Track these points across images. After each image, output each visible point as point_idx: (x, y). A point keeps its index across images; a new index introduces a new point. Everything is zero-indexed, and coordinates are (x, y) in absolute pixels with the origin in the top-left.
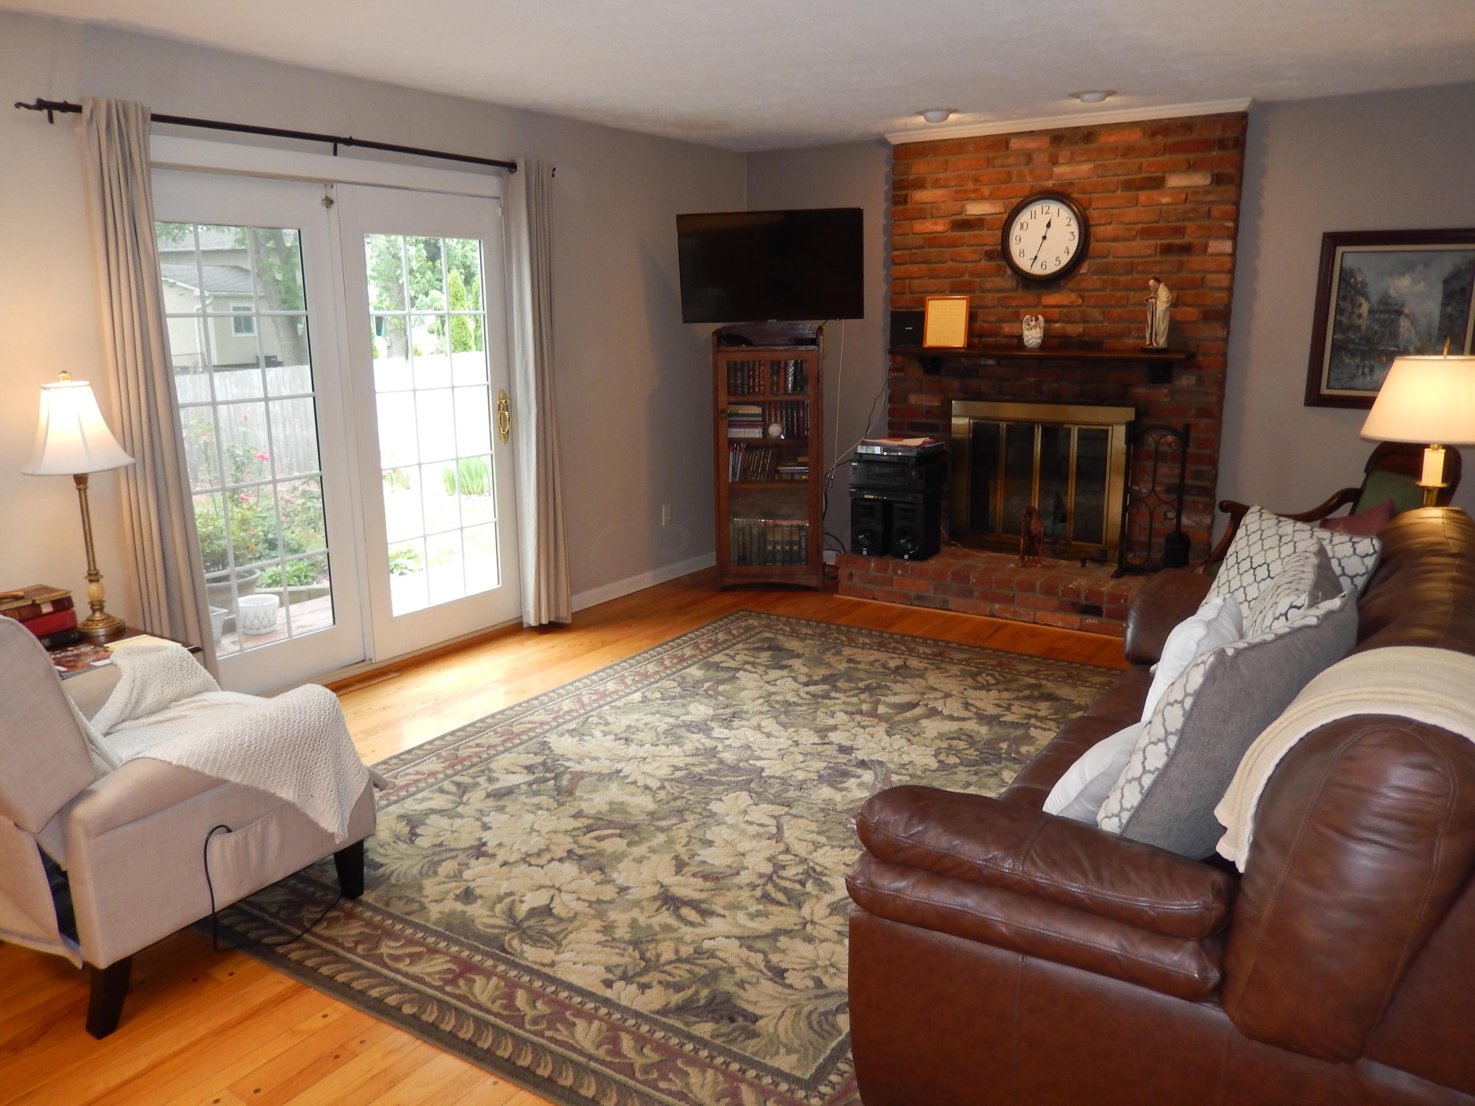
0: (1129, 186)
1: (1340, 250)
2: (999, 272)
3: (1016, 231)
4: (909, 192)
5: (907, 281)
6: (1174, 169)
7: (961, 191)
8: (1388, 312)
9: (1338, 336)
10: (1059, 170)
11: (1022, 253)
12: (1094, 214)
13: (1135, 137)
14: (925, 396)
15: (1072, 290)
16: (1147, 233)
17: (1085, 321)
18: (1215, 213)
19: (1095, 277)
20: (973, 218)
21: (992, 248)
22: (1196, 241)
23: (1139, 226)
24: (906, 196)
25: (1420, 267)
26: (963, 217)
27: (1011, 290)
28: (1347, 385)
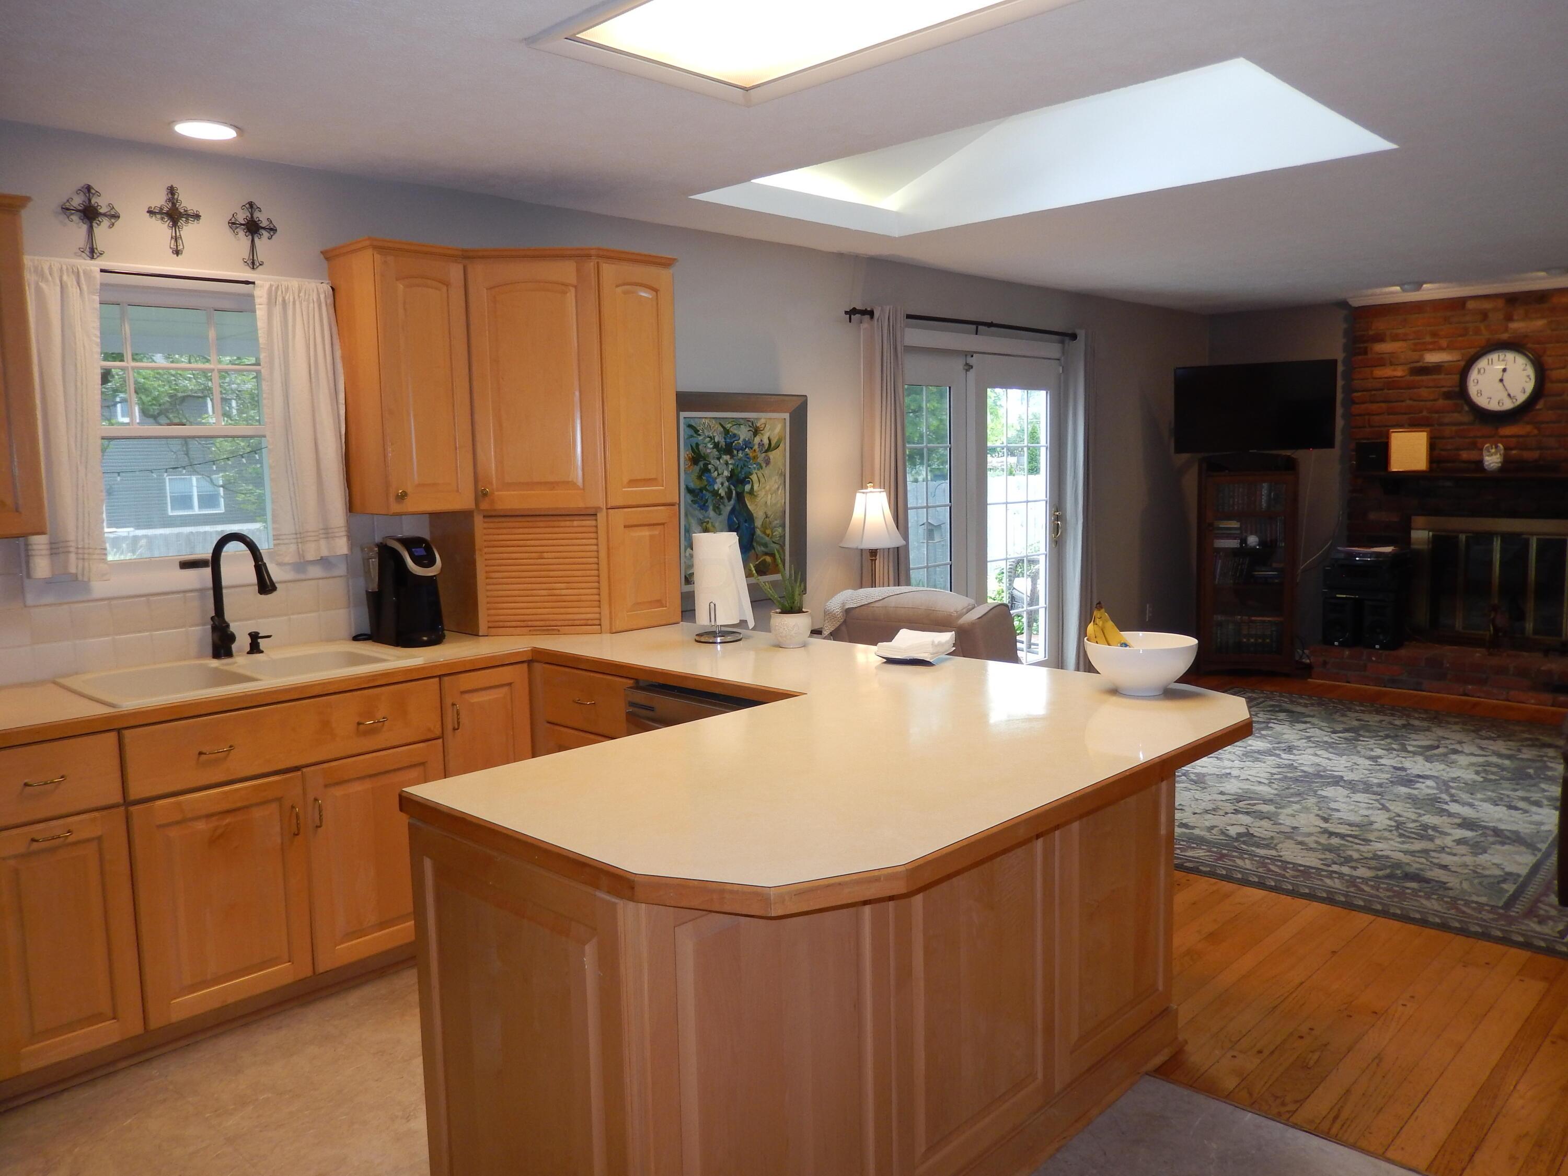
2: (1456, 409)
3: (1474, 375)
4: (1369, 345)
5: (1367, 417)
7: (1419, 344)
10: (1514, 325)
11: (1480, 393)
12: (1548, 360)
14: (1384, 513)
15: (1529, 423)
17: (1541, 448)
19: (1550, 412)
20: (1430, 365)
21: (1450, 389)
24: (1367, 348)
26: (1421, 364)
27: (1468, 424)
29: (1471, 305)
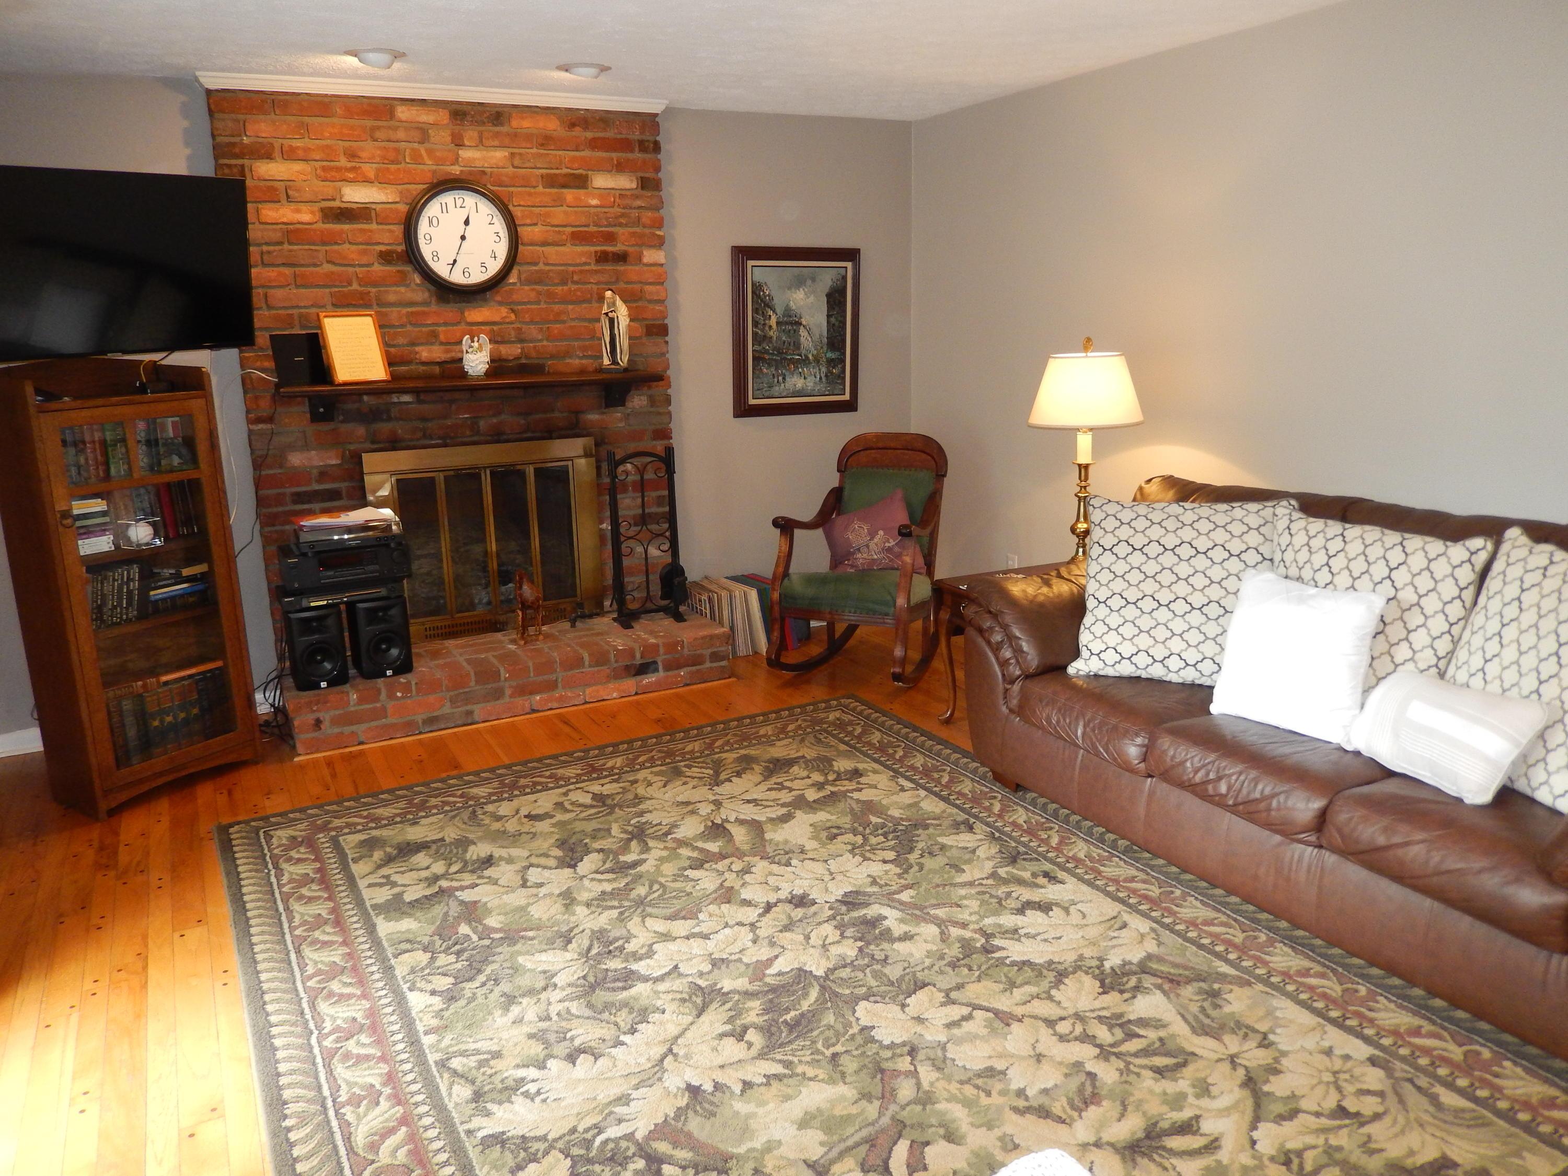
0: (551, 181)
1: (751, 263)
2: (402, 279)
3: (424, 229)
4: (246, 162)
6: (600, 167)
7: (331, 169)
8: (791, 323)
9: (757, 348)
10: (465, 154)
11: (436, 255)
12: (517, 212)
13: (552, 125)
14: (313, 452)
15: (501, 303)
16: (579, 238)
17: (521, 341)
18: (644, 220)
19: (526, 288)
20: (354, 206)
21: (389, 247)
22: (630, 249)
23: (570, 229)
24: (243, 166)
25: (809, 282)
26: (336, 204)
27: (425, 303)
28: (766, 394)
29: (402, 113)
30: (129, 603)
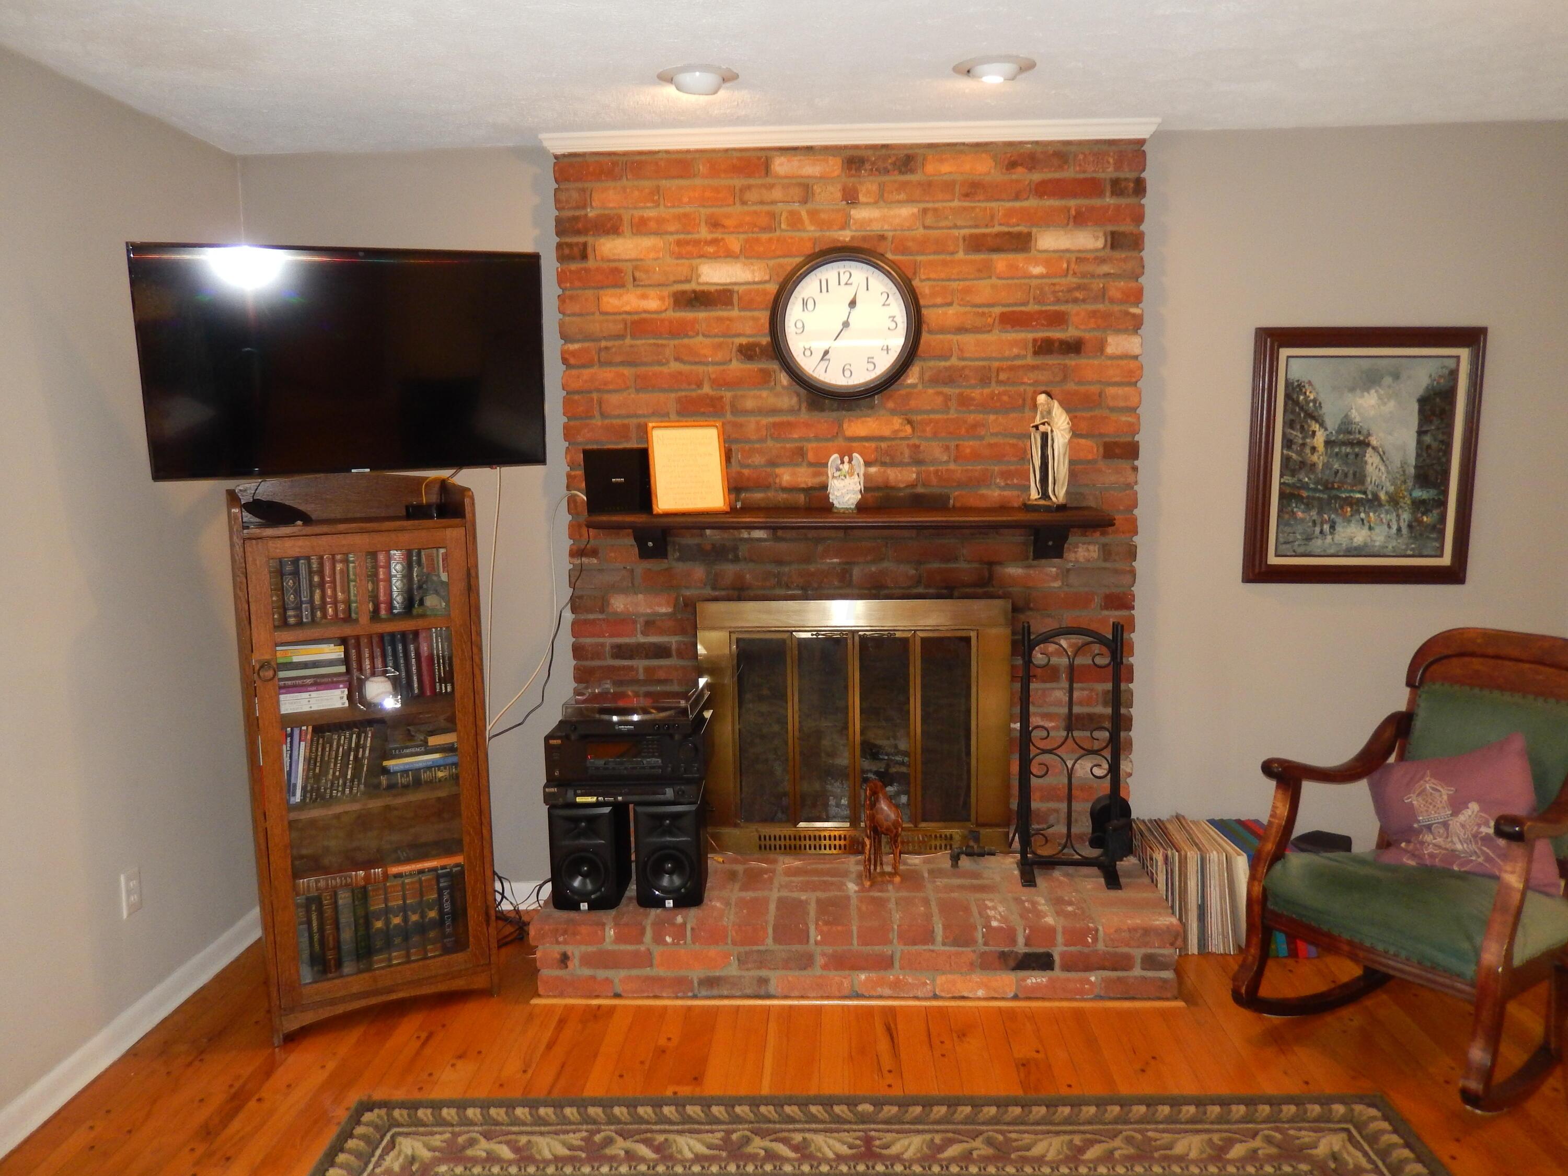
0: (977, 244)
1: (1284, 352)
2: (765, 378)
3: (794, 314)
4: (590, 240)
5: (595, 396)
6: (1048, 221)
7: (687, 243)
8: (1351, 444)
9: (1288, 479)
10: (860, 214)
11: (808, 349)
12: (923, 287)
13: (984, 168)
14: (640, 596)
15: (893, 412)
16: (1011, 320)
17: (918, 462)
18: (1113, 293)
19: (931, 391)
20: (712, 289)
21: (751, 340)
22: (1087, 335)
23: (998, 310)
24: (585, 245)
25: (1388, 380)
26: (693, 286)
27: (791, 411)
28: (1301, 550)
30: (356, 775)
